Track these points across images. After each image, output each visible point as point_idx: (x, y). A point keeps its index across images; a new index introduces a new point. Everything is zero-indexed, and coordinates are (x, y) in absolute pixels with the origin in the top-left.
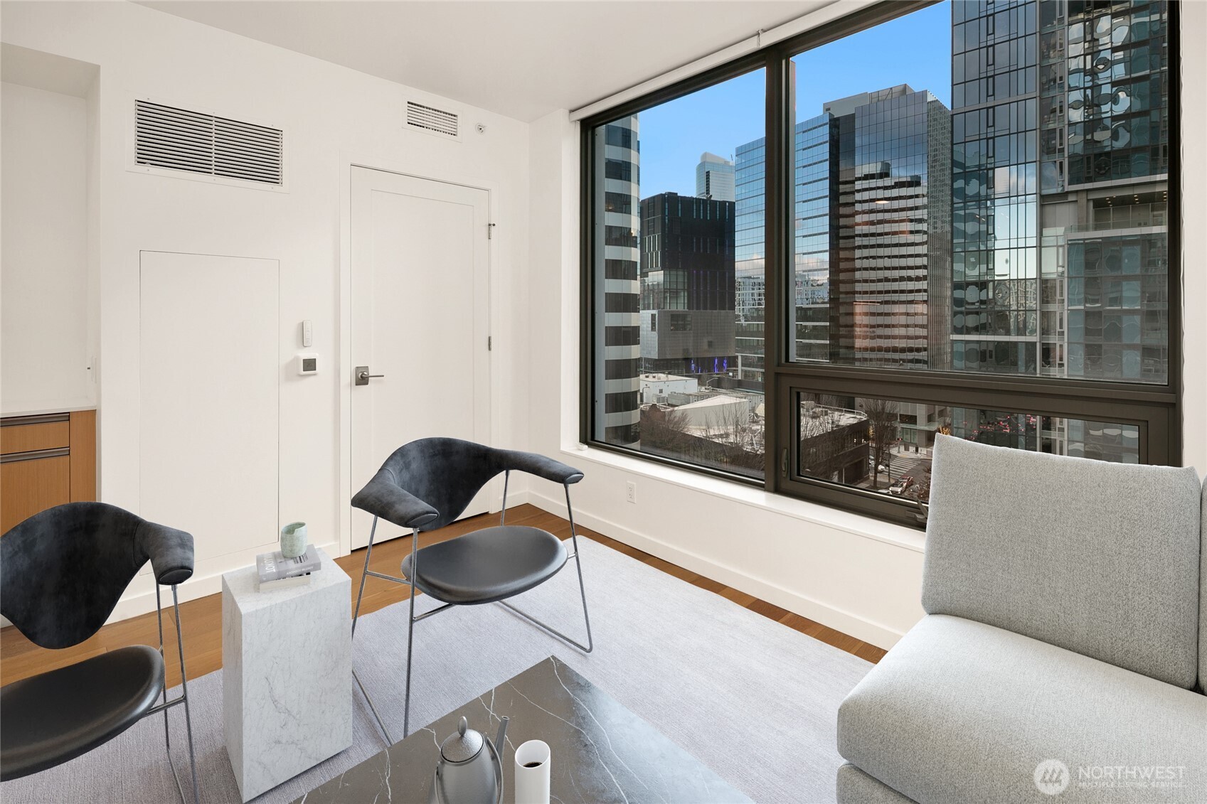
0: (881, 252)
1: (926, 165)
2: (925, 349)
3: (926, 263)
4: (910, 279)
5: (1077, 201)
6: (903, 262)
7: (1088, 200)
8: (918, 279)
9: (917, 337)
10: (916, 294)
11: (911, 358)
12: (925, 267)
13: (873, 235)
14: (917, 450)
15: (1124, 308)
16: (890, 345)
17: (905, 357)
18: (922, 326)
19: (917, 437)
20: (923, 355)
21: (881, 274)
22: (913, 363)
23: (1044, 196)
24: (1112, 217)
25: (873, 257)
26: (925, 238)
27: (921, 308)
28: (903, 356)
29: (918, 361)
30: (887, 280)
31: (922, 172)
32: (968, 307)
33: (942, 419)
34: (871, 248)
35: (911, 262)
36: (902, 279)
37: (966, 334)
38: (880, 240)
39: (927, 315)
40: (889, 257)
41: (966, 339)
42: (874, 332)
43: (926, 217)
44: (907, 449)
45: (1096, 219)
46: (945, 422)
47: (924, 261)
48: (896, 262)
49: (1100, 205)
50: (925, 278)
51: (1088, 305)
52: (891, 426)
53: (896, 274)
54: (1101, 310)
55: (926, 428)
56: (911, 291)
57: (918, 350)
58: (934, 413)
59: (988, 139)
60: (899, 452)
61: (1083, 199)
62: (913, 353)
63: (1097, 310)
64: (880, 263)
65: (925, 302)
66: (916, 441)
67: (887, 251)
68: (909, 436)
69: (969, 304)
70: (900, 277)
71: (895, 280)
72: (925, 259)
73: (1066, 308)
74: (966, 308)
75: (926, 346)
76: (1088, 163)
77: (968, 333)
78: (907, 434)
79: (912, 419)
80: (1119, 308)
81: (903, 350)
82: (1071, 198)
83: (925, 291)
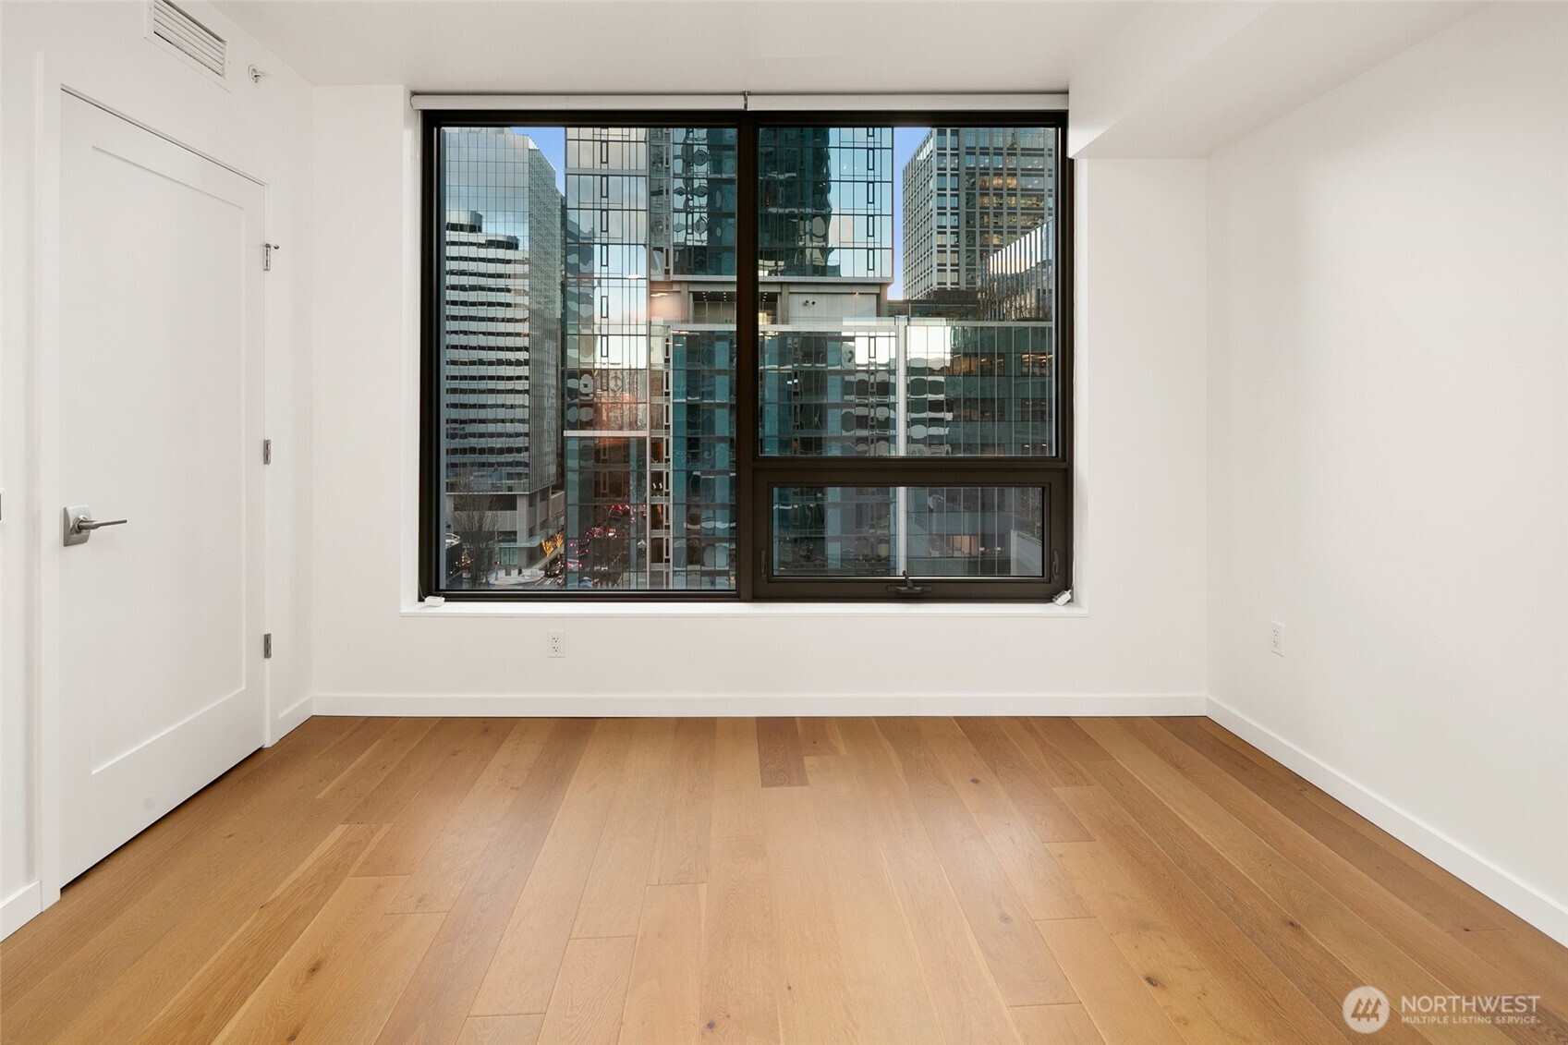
0: (473, 326)
1: (527, 226)
2: (527, 449)
3: (527, 344)
4: (509, 363)
5: (679, 292)
6: (501, 341)
7: (689, 292)
8: (518, 363)
9: (518, 435)
10: (516, 382)
11: (511, 460)
12: (526, 349)
13: (464, 303)
14: (520, 572)
15: (717, 401)
16: (484, 446)
17: (503, 460)
18: (522, 421)
19: (516, 557)
20: (523, 456)
21: (475, 355)
22: (512, 466)
23: (654, 282)
24: (707, 312)
25: (465, 333)
26: (526, 314)
27: (523, 400)
28: (501, 458)
29: (518, 464)
30: (481, 362)
31: (522, 233)
32: (582, 398)
33: (544, 531)
34: (461, 320)
35: (510, 342)
36: (500, 362)
37: (581, 429)
38: (472, 311)
39: (528, 407)
40: (484, 333)
41: (581, 435)
42: (463, 429)
43: (527, 289)
44: (508, 574)
45: (695, 312)
46: (548, 534)
47: (524, 342)
48: (492, 341)
49: (697, 297)
50: (526, 363)
51: (689, 398)
52: (487, 547)
53: (493, 355)
54: (699, 402)
55: (528, 545)
56: (510, 378)
57: (519, 450)
58: (534, 527)
59: (602, 210)
60: (497, 579)
61: (684, 289)
62: (512, 455)
63: (696, 403)
64: (473, 341)
65: (526, 392)
66: (516, 562)
67: (483, 326)
68: (508, 557)
69: (582, 394)
70: (497, 360)
71: (491, 363)
72: (527, 339)
73: (671, 400)
74: (580, 400)
75: (527, 445)
76: (690, 255)
77: (583, 428)
78: (505, 555)
79: (511, 536)
80: (713, 401)
81: (501, 451)
82: (676, 288)
83: (527, 378)
